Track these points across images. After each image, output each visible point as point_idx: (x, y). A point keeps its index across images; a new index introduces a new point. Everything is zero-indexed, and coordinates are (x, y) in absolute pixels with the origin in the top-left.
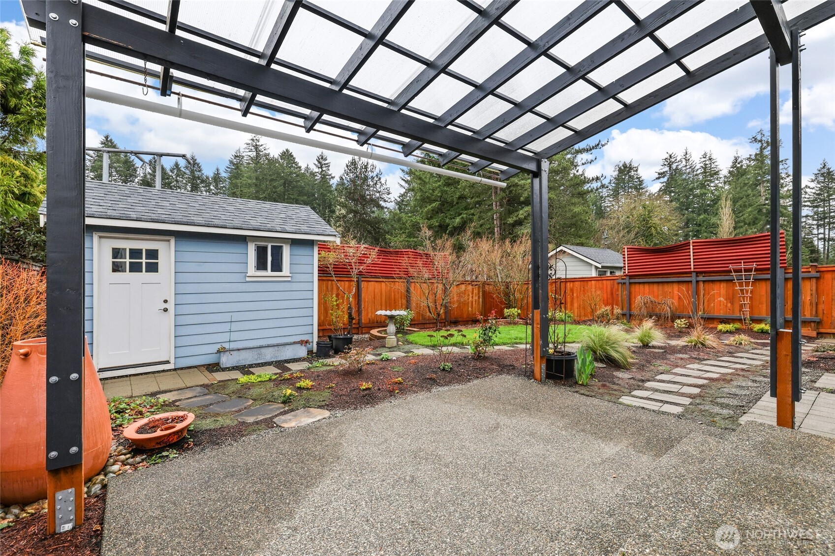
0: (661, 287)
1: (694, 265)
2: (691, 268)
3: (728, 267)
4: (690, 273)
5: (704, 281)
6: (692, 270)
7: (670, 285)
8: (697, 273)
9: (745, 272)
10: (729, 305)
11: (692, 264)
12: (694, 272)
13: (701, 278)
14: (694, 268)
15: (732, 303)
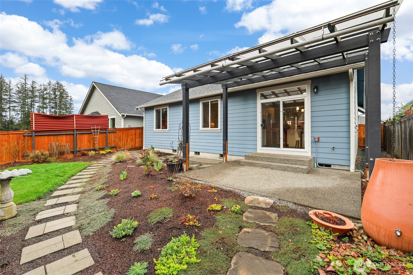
0: (55, 137)
1: (76, 126)
2: (74, 128)
3: (90, 128)
4: (73, 130)
5: (79, 134)
6: (75, 128)
7: (61, 136)
8: (77, 130)
9: (96, 130)
10: (89, 144)
11: (75, 126)
12: (75, 129)
13: (78, 132)
14: (76, 128)
15: (90, 143)
